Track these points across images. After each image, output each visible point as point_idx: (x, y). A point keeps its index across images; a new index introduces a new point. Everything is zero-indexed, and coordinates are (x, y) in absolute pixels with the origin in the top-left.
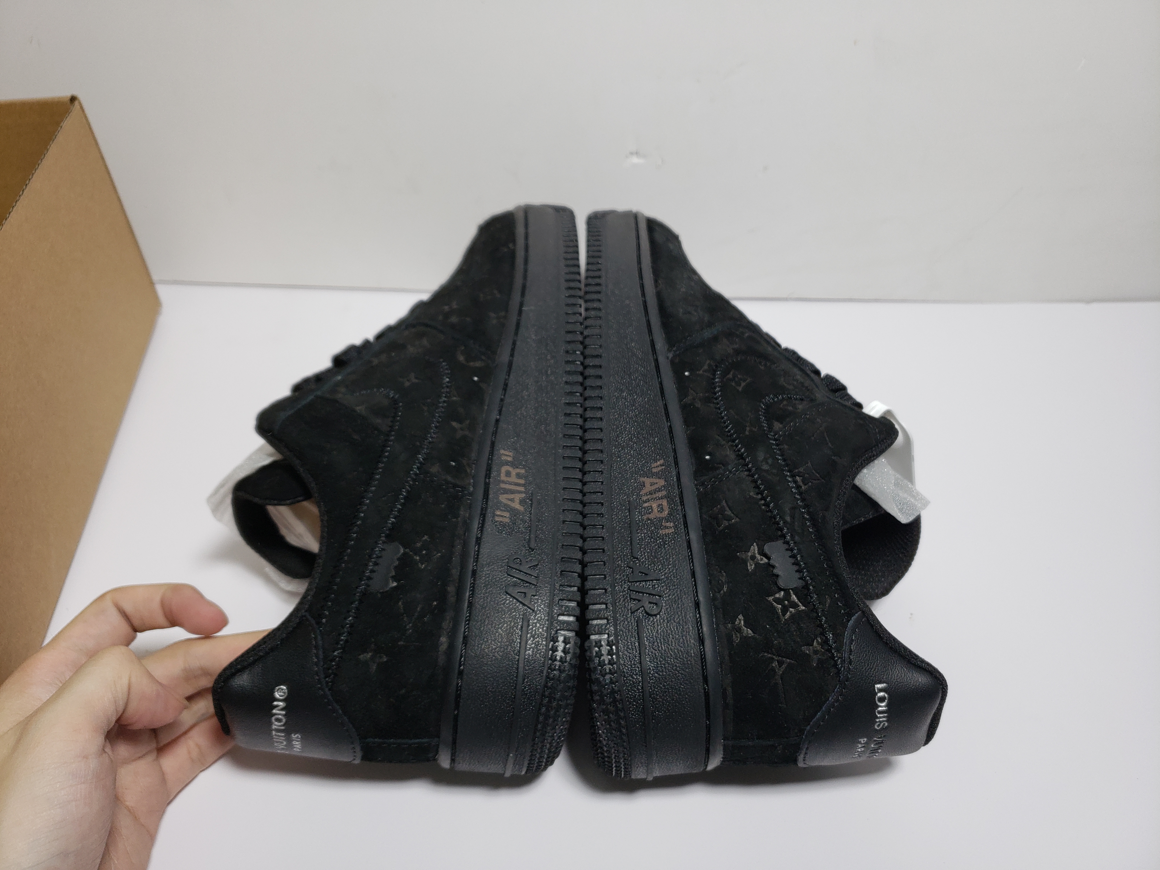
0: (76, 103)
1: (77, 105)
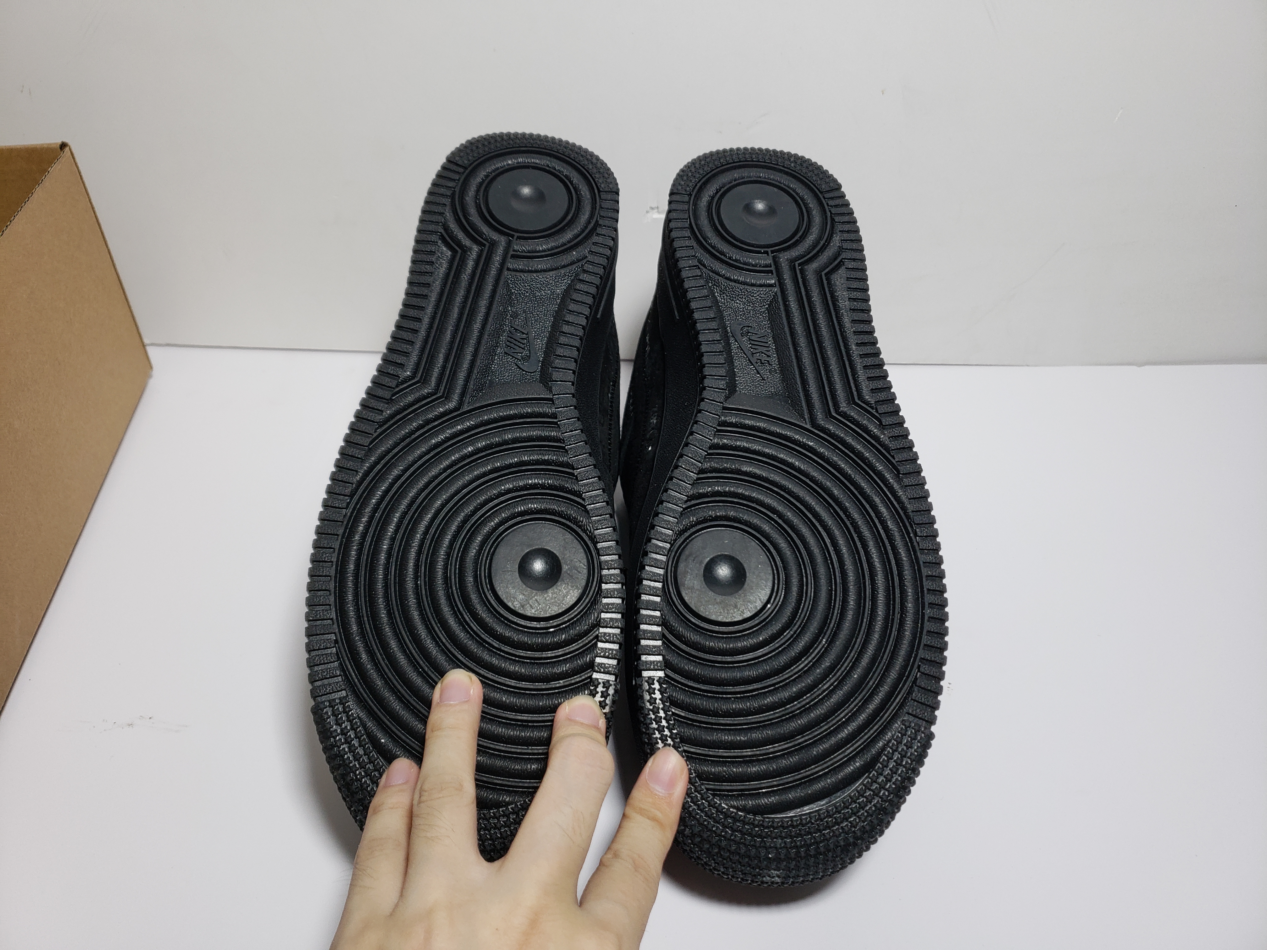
1: (67, 152)
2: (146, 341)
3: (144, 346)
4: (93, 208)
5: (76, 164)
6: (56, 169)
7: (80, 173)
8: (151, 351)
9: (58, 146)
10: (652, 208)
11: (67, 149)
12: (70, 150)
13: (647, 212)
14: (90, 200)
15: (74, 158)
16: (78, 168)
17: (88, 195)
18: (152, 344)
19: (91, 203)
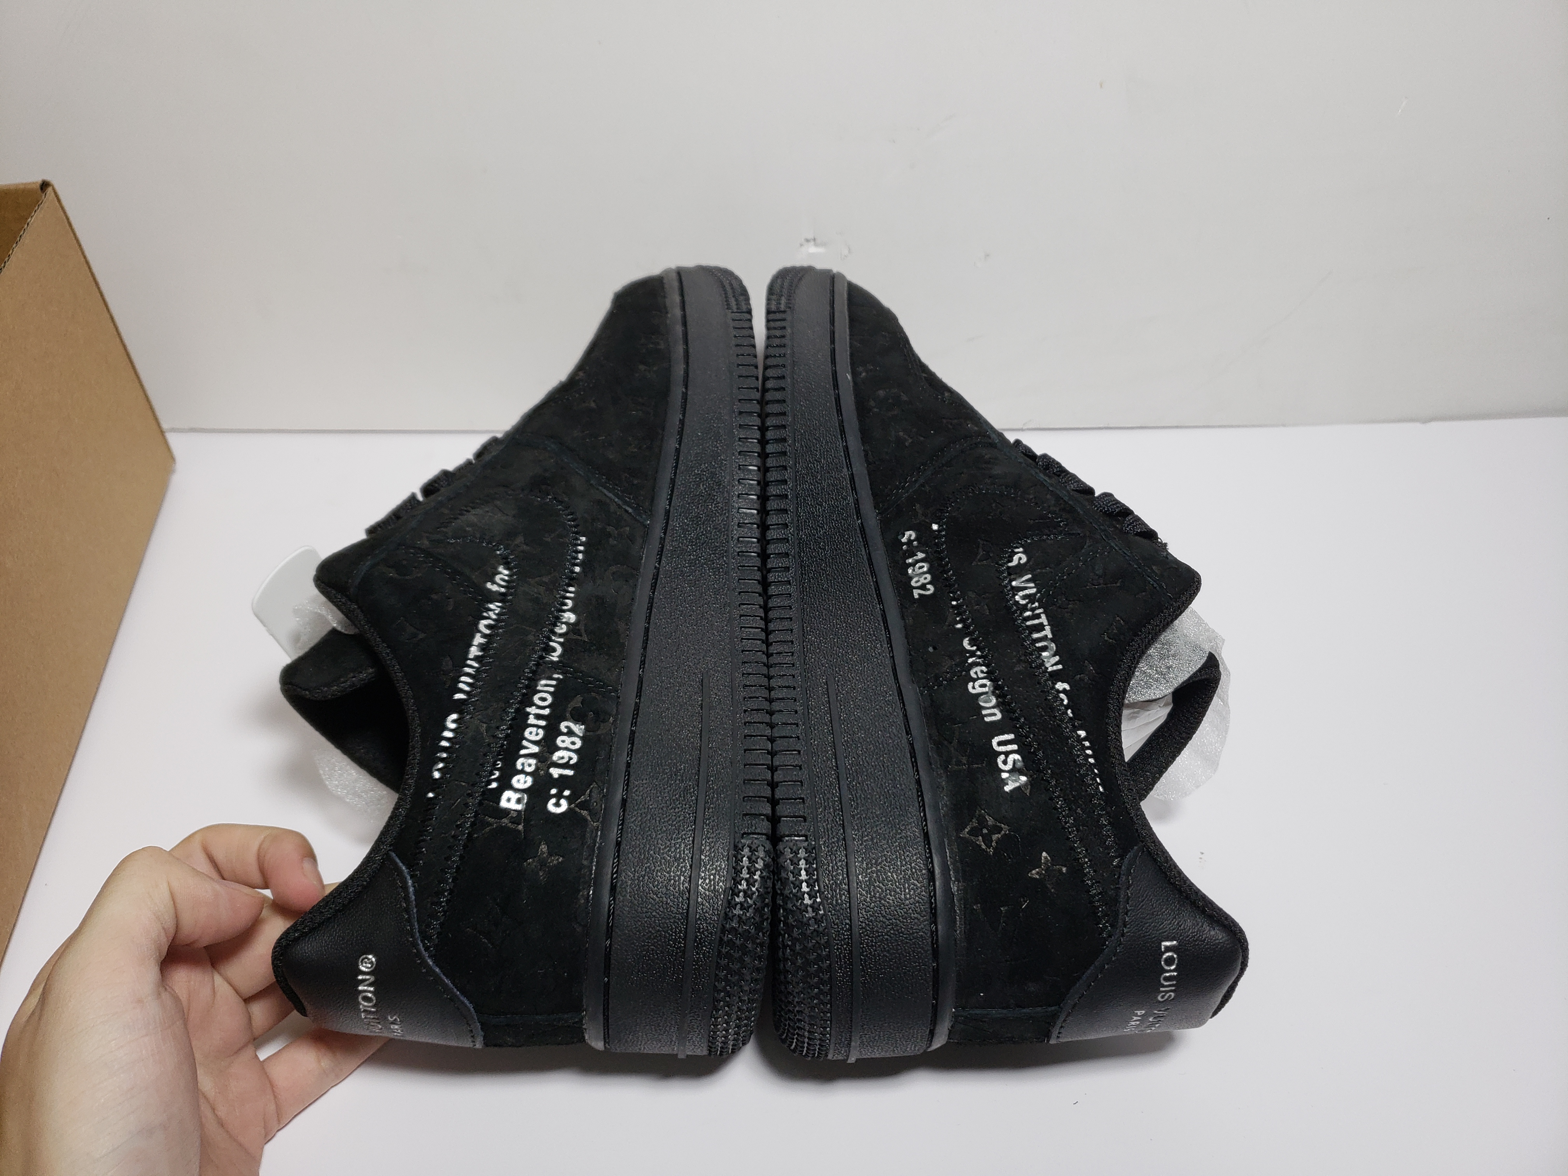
0: (49, 190)
1: (50, 193)
2: (165, 426)
3: (162, 433)
4: (87, 263)
5: (62, 208)
6: (36, 220)
7: (68, 219)
8: (172, 438)
9: (38, 187)
10: (808, 241)
11: (50, 190)
12: (54, 190)
13: (801, 245)
14: (83, 253)
15: (59, 200)
16: (65, 213)
17: (80, 246)
18: (173, 430)
19: (85, 257)
